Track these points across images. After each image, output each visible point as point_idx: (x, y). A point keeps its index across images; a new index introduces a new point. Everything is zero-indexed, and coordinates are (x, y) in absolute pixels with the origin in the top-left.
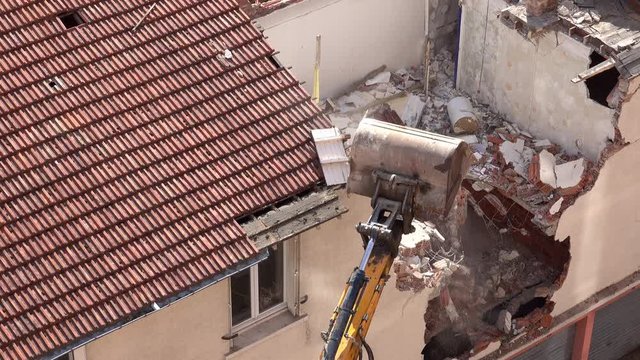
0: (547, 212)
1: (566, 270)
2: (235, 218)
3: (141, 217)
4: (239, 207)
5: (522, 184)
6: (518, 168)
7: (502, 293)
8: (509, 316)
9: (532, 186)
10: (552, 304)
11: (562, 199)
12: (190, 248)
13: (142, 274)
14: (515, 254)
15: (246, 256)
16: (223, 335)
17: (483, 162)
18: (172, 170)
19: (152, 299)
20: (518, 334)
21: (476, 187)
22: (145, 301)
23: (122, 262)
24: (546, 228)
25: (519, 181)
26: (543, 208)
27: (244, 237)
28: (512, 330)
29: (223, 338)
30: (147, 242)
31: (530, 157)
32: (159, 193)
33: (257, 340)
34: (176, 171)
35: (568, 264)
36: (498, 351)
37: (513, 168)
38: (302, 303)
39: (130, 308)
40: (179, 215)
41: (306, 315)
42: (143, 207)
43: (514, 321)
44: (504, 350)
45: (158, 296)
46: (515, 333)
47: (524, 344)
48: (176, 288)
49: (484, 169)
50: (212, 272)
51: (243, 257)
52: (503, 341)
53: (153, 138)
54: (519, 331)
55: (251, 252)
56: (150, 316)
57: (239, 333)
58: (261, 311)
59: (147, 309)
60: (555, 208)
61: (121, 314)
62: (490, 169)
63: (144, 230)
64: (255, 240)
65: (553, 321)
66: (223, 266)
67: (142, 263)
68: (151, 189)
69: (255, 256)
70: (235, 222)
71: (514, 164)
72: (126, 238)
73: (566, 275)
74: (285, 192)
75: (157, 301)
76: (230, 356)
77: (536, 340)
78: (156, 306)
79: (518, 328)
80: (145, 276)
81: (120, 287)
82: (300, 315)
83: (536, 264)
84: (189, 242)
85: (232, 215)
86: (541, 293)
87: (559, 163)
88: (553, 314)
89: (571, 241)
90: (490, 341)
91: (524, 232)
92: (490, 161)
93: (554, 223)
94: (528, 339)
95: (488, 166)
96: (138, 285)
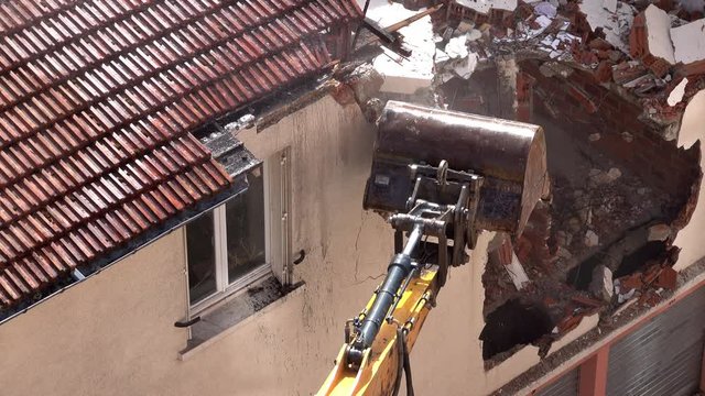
0: (664, 103)
1: (696, 195)
2: (190, 129)
3: (39, 136)
4: (195, 111)
5: (618, 62)
6: (612, 38)
7: (592, 239)
8: (608, 273)
9: (635, 63)
10: (676, 250)
11: (685, 81)
12: (123, 180)
13: (51, 225)
14: (614, 174)
15: (214, 188)
16: (177, 320)
17: (553, 31)
18: (82, 58)
19: (71, 263)
20: (626, 301)
21: (546, 71)
22: (60, 267)
23: (17, 208)
24: (664, 127)
25: (615, 56)
26: (656, 98)
27: (207, 159)
28: (615, 297)
29: (178, 325)
30: (55, 175)
31: (630, 18)
32: (64, 95)
33: (229, 326)
34: (89, 59)
35: (698, 184)
36: (595, 330)
37: (604, 36)
38: (297, 262)
39: (37, 279)
40: (100, 129)
41: (303, 282)
42: (42, 120)
43: (617, 281)
44: (604, 326)
45: (79, 258)
46: (620, 300)
47: (636, 316)
48: (108, 245)
49: (557, 42)
50: (162, 216)
51: (209, 189)
52: (602, 316)
53: (46, 9)
54: (627, 296)
55: (221, 183)
56: (71, 290)
57: (201, 316)
58: (231, 278)
59: (65, 279)
60: (675, 97)
61: (24, 289)
62: (567, 42)
63: (47, 156)
64: (225, 162)
65: (679, 278)
66: (179, 206)
67: (49, 208)
68: (52, 91)
69: (228, 187)
70: (190, 135)
71: (605, 30)
72: (20, 169)
73: (695, 203)
74: (266, 87)
75: (80, 265)
76: (188, 354)
77: (653, 310)
78: (77, 273)
79: (624, 291)
80: (56, 229)
81: (19, 248)
82: (294, 282)
83: (642, 191)
84: (120, 171)
85: (185, 126)
86: (657, 234)
87: (676, 24)
88: (677, 267)
89: (702, 147)
90: (582, 314)
91: (628, 137)
92: (564, 28)
93: (675, 119)
94: (641, 309)
95: (562, 36)
96: (47, 243)
